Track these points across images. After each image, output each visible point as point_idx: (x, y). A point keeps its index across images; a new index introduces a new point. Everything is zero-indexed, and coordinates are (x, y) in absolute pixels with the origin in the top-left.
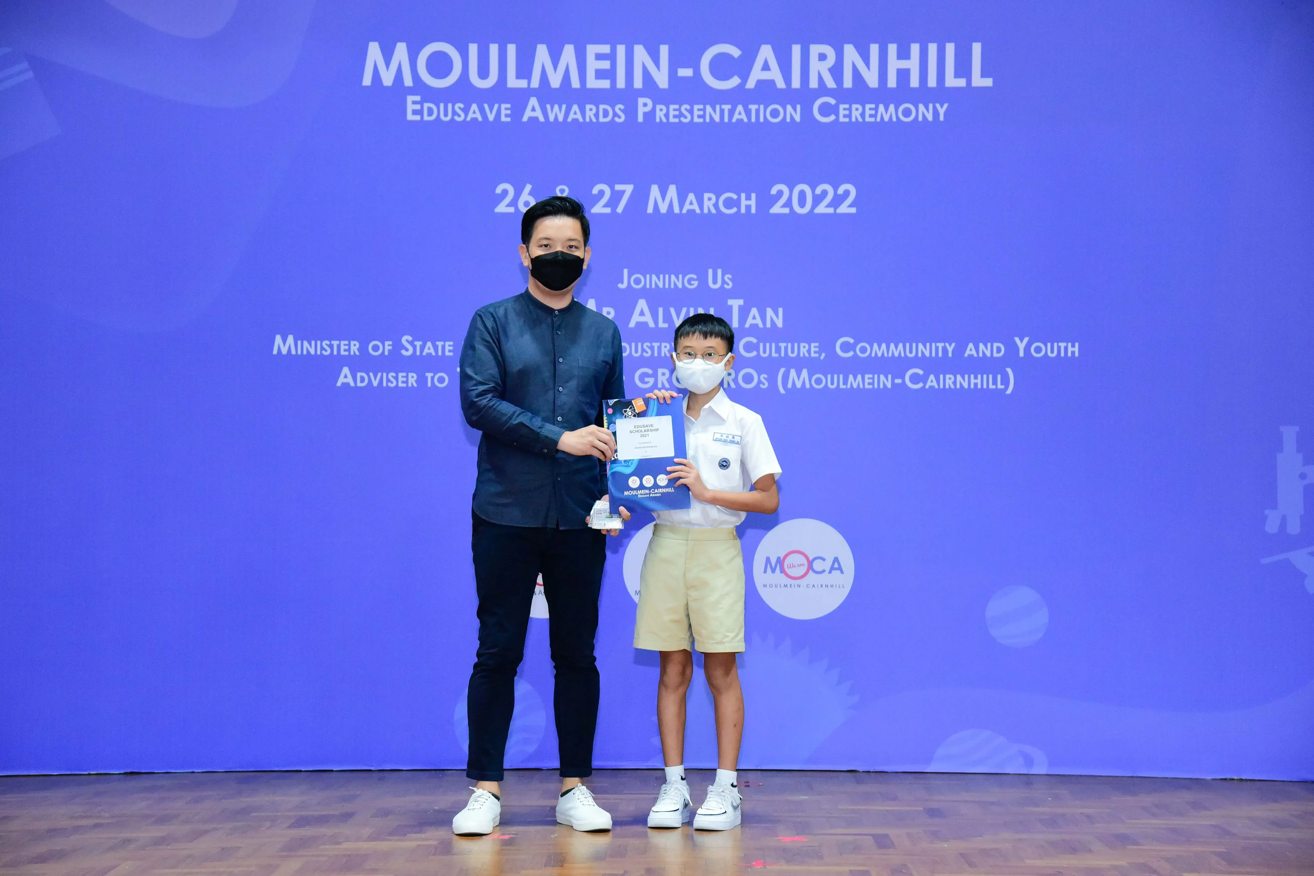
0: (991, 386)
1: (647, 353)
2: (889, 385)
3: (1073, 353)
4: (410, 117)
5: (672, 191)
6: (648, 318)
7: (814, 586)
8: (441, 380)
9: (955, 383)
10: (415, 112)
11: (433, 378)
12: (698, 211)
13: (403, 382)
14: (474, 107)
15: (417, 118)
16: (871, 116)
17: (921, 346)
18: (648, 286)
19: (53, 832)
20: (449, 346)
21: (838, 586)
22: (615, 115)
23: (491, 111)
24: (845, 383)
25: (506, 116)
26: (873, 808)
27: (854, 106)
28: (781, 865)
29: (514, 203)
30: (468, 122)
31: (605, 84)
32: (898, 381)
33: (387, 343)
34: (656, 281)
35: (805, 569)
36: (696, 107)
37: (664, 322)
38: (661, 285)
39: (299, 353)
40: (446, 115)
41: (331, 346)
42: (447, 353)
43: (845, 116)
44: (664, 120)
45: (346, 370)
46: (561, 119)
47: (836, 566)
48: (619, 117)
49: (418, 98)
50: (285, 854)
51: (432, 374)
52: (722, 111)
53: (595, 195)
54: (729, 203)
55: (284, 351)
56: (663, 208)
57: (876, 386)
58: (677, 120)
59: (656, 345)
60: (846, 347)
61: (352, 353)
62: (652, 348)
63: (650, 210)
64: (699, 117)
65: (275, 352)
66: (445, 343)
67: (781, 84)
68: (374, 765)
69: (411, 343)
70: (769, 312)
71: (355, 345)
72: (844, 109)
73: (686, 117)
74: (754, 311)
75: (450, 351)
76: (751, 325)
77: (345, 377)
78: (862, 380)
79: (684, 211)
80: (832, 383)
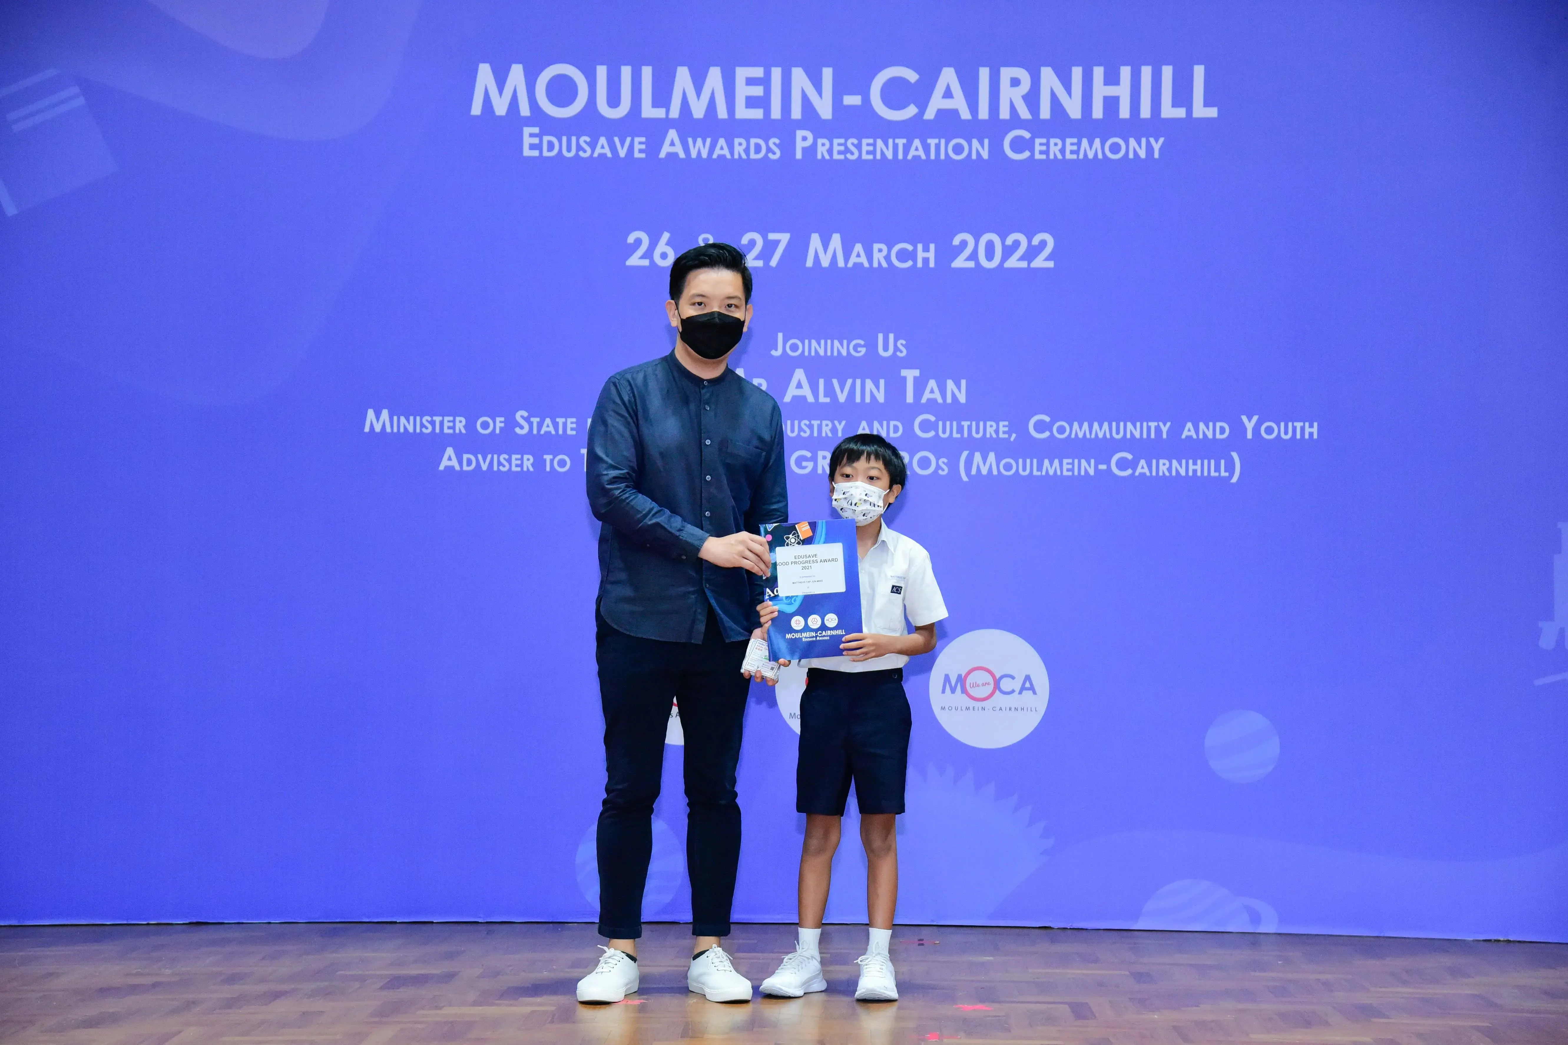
0: (1213, 474)
1: (805, 432)
2: (1092, 472)
3: (1311, 434)
4: (527, 152)
5: (836, 240)
6: (806, 391)
7: (1001, 709)
8: (562, 463)
9: (1170, 469)
10: (532, 147)
11: (552, 461)
12: (866, 265)
13: (517, 466)
14: (603, 140)
15: (536, 153)
16: (1072, 152)
17: (1129, 425)
18: (806, 354)
19: (105, 991)
20: (571, 423)
21: (1029, 709)
22: (769, 150)
23: (622, 146)
24: (1040, 468)
25: (641, 151)
26: (1069, 971)
27: (1053, 141)
28: (960, 1038)
29: (648, 254)
30: (595, 158)
31: (757, 114)
32: (1102, 467)
33: (498, 419)
34: (817, 348)
35: (991, 688)
36: (865, 141)
37: (825, 396)
38: (822, 352)
39: (395, 430)
40: (569, 150)
41: (433, 423)
42: (569, 432)
43: (1041, 152)
44: (827, 157)
45: (450, 451)
46: (704, 155)
47: (1028, 685)
48: (774, 153)
49: (536, 130)
50: (376, 1019)
51: (551, 457)
52: (895, 147)
53: (745, 245)
54: (903, 256)
55: (378, 428)
56: (825, 262)
57: (1076, 473)
58: (842, 157)
59: (815, 423)
60: (1041, 427)
61: (457, 431)
62: (811, 427)
63: (809, 263)
64: (868, 153)
65: (367, 429)
66: (566, 420)
67: (965, 114)
68: (482, 916)
69: (527, 420)
70: (950, 385)
71: (461, 422)
72: (1041, 144)
73: (852, 153)
74: (932, 384)
75: (572, 429)
76: (929, 400)
77: (449, 459)
78: (1060, 466)
79: (850, 265)
80: (1024, 469)
